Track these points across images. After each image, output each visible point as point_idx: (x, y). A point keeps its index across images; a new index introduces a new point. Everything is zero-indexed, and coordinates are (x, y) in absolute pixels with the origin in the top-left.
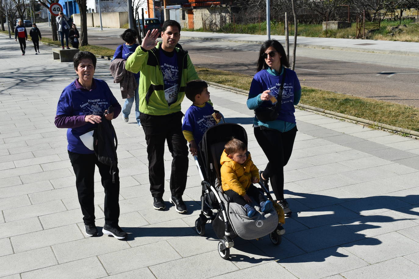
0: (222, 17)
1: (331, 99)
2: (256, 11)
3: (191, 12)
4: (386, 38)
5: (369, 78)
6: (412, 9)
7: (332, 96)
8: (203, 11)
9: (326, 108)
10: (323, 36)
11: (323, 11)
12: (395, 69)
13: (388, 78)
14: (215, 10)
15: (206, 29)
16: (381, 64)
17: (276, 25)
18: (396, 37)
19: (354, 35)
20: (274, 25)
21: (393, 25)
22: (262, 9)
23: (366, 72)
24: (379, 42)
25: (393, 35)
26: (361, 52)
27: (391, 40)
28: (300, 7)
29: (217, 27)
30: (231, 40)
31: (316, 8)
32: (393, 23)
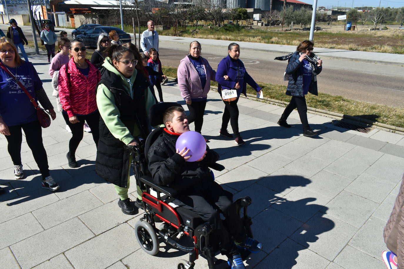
0: (93, 21)
2: (115, 17)
3: (72, 17)
4: (189, 36)
6: (202, 21)
8: (81, 16)
11: (154, 19)
14: (88, 16)
19: (172, 34)
22: (117, 16)
24: (186, 38)
25: (193, 34)
26: (177, 44)
27: (192, 37)
28: (141, 16)
32: (193, 28)
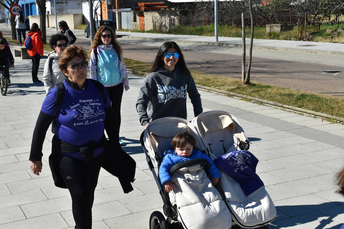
0: (171, 20)
1: (288, 94)
2: (204, 14)
3: (142, 15)
4: (326, 40)
5: (317, 77)
7: (287, 92)
8: (154, 14)
9: (284, 102)
10: (267, 38)
11: (266, 15)
12: (339, 68)
13: (334, 76)
14: (164, 12)
15: (156, 31)
16: (325, 64)
17: (222, 27)
18: (335, 39)
19: (296, 37)
20: (220, 27)
21: (332, 29)
22: (209, 12)
23: (312, 70)
24: (320, 43)
25: (332, 37)
26: (305, 53)
27: (331, 42)
29: (166, 29)
30: (181, 41)
31: (260, 12)
32: (331, 26)
